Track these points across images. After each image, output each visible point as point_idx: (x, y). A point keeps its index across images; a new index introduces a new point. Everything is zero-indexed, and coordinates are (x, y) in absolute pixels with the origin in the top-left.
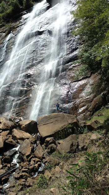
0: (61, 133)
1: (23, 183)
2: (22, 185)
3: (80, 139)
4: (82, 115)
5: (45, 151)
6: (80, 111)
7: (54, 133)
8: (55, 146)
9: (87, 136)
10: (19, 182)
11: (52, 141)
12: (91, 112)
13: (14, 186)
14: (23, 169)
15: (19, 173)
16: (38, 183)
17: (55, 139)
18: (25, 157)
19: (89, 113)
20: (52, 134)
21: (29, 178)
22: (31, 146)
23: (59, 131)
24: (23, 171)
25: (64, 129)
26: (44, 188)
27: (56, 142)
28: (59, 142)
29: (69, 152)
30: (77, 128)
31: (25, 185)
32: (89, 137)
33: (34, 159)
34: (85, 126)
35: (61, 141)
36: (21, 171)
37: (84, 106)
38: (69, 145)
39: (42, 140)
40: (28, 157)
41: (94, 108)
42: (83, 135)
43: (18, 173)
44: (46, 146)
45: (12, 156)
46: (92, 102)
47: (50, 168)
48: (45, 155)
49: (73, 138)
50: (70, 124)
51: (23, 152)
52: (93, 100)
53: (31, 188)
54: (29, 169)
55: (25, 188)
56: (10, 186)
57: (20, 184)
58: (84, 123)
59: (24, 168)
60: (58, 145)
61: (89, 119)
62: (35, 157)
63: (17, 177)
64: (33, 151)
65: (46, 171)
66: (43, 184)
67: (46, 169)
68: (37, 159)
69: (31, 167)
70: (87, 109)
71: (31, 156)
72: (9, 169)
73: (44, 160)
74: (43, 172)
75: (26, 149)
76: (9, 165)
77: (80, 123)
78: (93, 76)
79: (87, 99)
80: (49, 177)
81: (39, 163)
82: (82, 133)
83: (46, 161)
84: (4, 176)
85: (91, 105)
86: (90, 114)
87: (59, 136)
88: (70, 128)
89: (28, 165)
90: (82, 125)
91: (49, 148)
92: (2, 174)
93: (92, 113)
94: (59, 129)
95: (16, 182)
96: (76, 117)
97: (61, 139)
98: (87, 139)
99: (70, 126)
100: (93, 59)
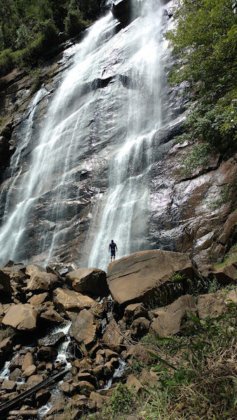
0: (159, 293)
1: (82, 403)
2: (80, 407)
3: (202, 304)
4: (205, 252)
5: (127, 334)
6: (200, 243)
7: (143, 294)
8: (146, 322)
9: (218, 298)
10: (71, 401)
11: (139, 312)
12: (224, 245)
13: (62, 411)
14: (80, 374)
15: (72, 382)
16: (113, 402)
17: (146, 307)
18: (83, 349)
19: (219, 247)
20: (138, 296)
21: (93, 393)
22: (94, 324)
23: (155, 289)
24: (81, 379)
25: (165, 284)
26: (127, 413)
27: (149, 312)
28: (156, 313)
29: (180, 334)
30: (193, 280)
31: (85, 407)
32: (222, 300)
33: (103, 352)
34: (211, 277)
35: (159, 311)
36: (76, 377)
37: (206, 232)
38: (178, 319)
39: (119, 310)
40: (89, 346)
41: (230, 236)
42: (208, 296)
43: (70, 383)
44: (128, 323)
45: (56, 347)
46: (224, 222)
47: (139, 370)
48: (125, 341)
49: (186, 303)
50: (177, 272)
51: (79, 337)
52: (226, 217)
53: (98, 413)
54: (92, 373)
55: (87, 413)
56: (54, 409)
57: (76, 407)
58: (210, 270)
59: (82, 370)
60: (154, 319)
61: (220, 259)
62: (106, 347)
63: (67, 390)
64: (99, 334)
65: (130, 376)
66: (124, 404)
67: (128, 372)
68: (109, 352)
69: (96, 369)
70: (214, 239)
71: (97, 345)
72: (50, 373)
73: (124, 352)
74: (123, 379)
75: (84, 330)
76: (49, 366)
77: (199, 269)
78: (223, 166)
79: (214, 216)
80: (137, 388)
81: (114, 359)
82: (206, 292)
83: (128, 354)
84: (39, 390)
85: (223, 229)
86: (222, 249)
87: (155, 301)
88: (178, 281)
89: (91, 364)
90: (206, 274)
91: (133, 328)
92: (37, 384)
93: (226, 246)
94: (154, 285)
95: (66, 401)
96: (191, 257)
97: (160, 306)
98: (218, 304)
99: (178, 276)
100: (217, 128)
